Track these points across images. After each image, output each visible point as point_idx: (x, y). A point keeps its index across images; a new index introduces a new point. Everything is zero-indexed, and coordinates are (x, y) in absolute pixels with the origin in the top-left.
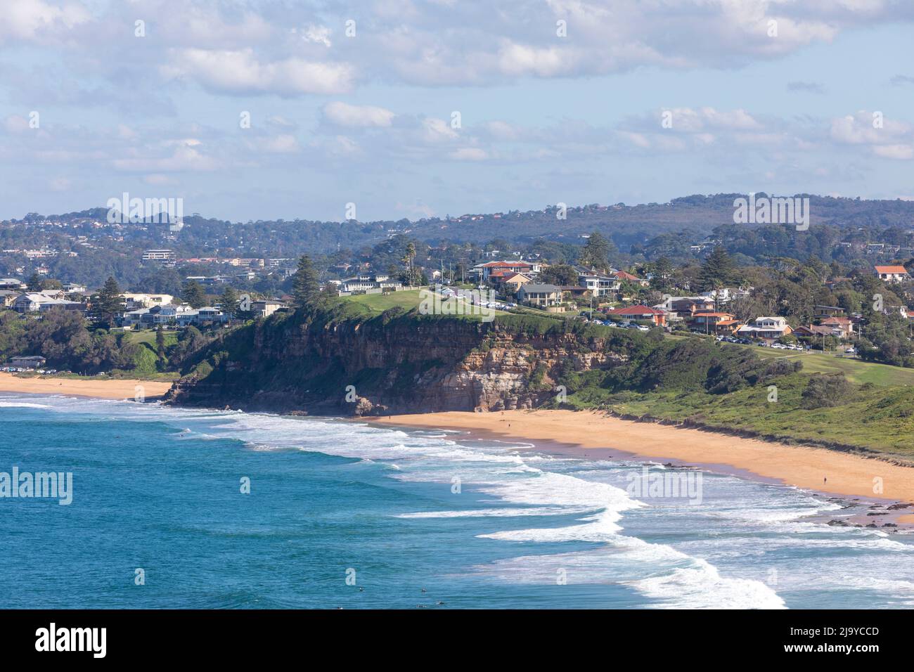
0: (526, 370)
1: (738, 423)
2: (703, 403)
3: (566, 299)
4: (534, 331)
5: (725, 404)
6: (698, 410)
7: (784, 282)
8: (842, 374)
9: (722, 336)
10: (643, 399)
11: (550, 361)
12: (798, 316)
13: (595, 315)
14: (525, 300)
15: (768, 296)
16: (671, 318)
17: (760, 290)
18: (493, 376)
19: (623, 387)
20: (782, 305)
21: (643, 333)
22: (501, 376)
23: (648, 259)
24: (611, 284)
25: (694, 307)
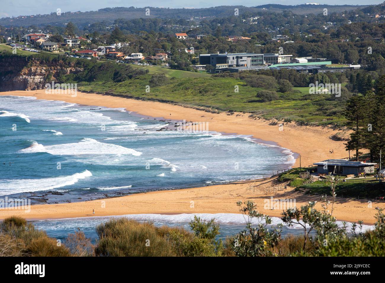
0: (45, 75)
1: (126, 93)
2: (112, 86)
3: (59, 48)
4: (47, 60)
5: (120, 86)
6: (110, 88)
7: (142, 40)
8: (164, 74)
9: (119, 61)
10: (90, 85)
11: (54, 71)
12: (147, 53)
13: (71, 53)
14: (44, 48)
15: (135, 45)
16: (99, 54)
17: (133, 43)
18: (32, 77)
19: (82, 80)
20: (141, 49)
21: (89, 60)
22: (35, 77)
23: (90, 32)
24: (76, 42)
25: (108, 50)
